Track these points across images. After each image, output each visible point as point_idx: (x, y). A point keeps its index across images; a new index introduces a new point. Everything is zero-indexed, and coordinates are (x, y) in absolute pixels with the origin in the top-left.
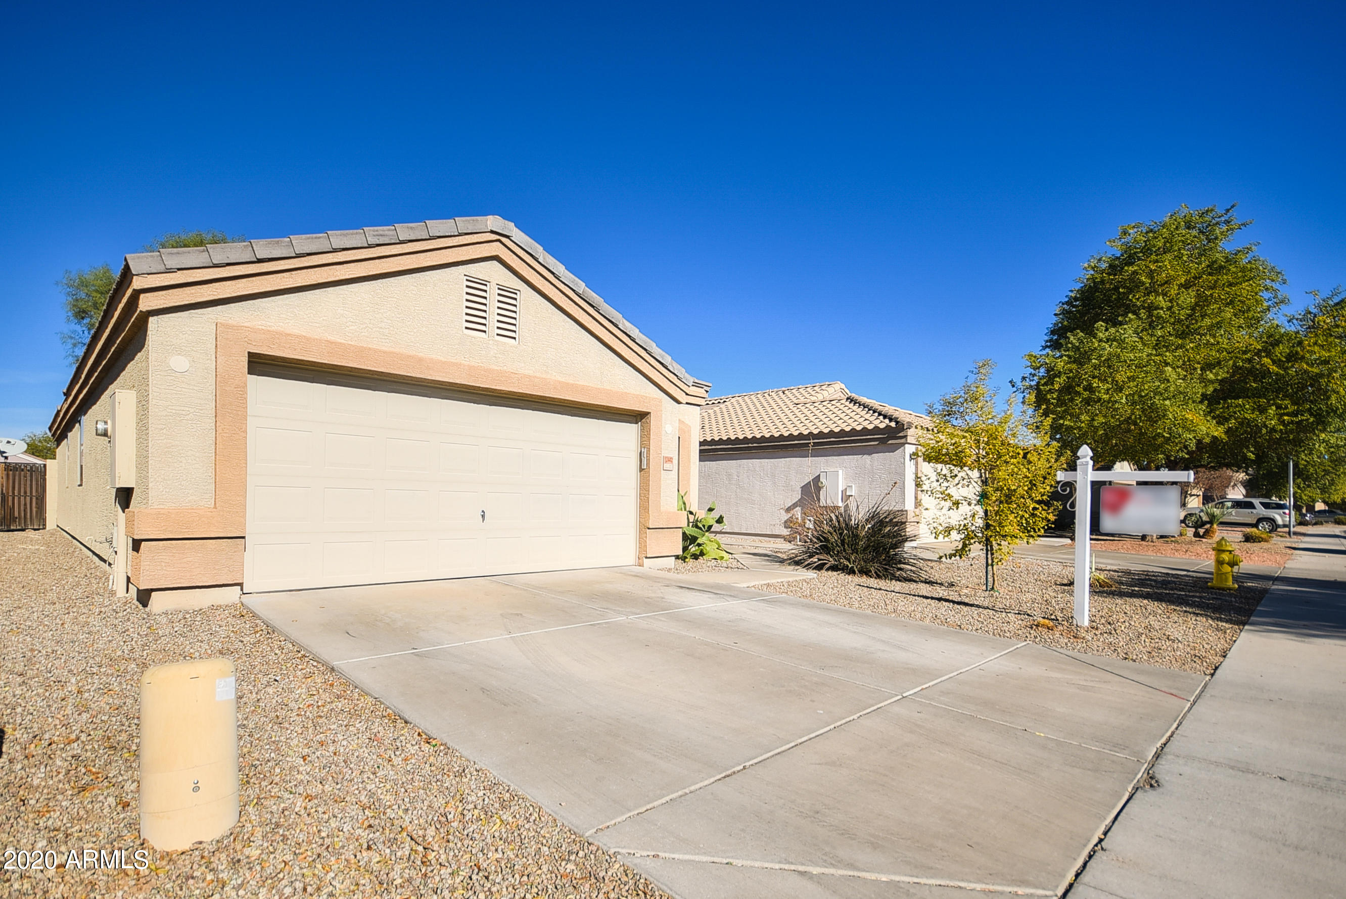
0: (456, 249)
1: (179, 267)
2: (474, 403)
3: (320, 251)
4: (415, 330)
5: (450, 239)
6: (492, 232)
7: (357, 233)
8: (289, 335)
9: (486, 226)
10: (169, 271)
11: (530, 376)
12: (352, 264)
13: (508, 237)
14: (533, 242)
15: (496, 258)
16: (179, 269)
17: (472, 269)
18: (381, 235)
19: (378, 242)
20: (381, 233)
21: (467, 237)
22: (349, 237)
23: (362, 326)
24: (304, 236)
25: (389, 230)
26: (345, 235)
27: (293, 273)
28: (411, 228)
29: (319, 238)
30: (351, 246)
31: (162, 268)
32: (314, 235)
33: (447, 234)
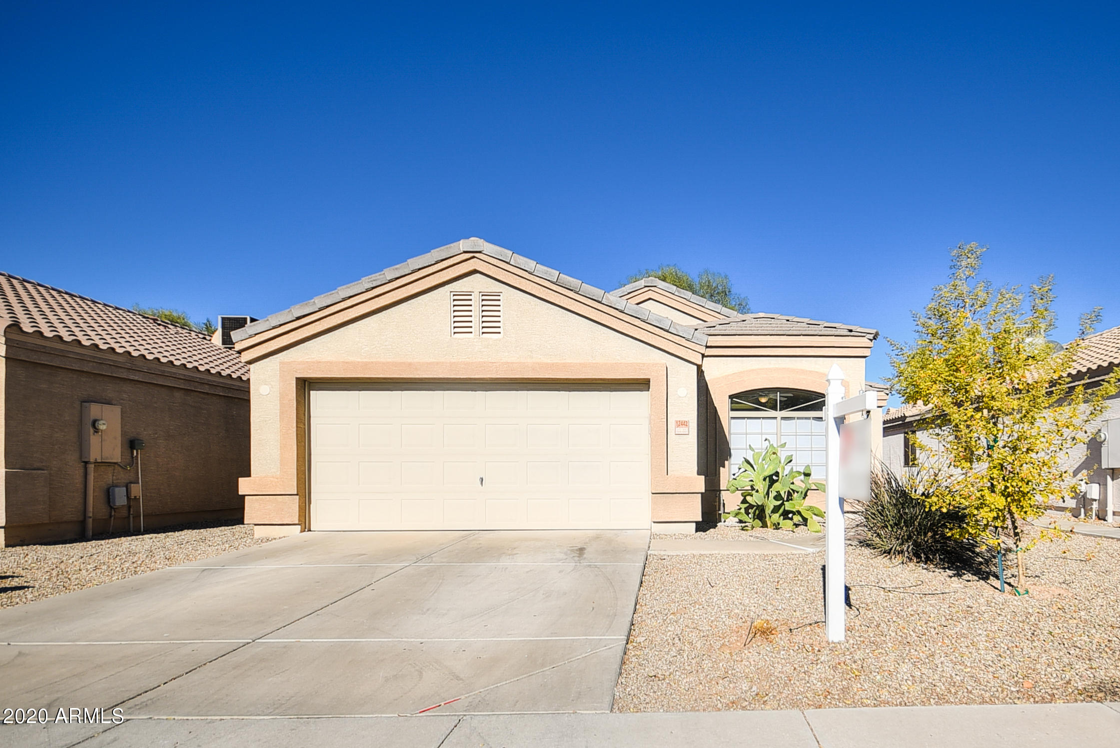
0: (438, 274)
1: (255, 333)
2: (472, 391)
3: (334, 302)
4: (411, 343)
5: (430, 268)
6: (465, 252)
7: (357, 284)
8: (320, 362)
9: (459, 249)
10: (251, 337)
11: (509, 363)
12: (359, 306)
13: (480, 252)
14: (503, 249)
15: (475, 272)
16: (256, 334)
17: (456, 286)
18: (374, 280)
19: (372, 286)
20: (374, 278)
21: (444, 262)
22: (351, 288)
23: (372, 347)
24: (322, 296)
25: (380, 275)
26: (349, 288)
27: (322, 321)
28: (396, 269)
29: (333, 294)
30: (354, 294)
31: (248, 337)
32: (329, 293)
33: (425, 265)
